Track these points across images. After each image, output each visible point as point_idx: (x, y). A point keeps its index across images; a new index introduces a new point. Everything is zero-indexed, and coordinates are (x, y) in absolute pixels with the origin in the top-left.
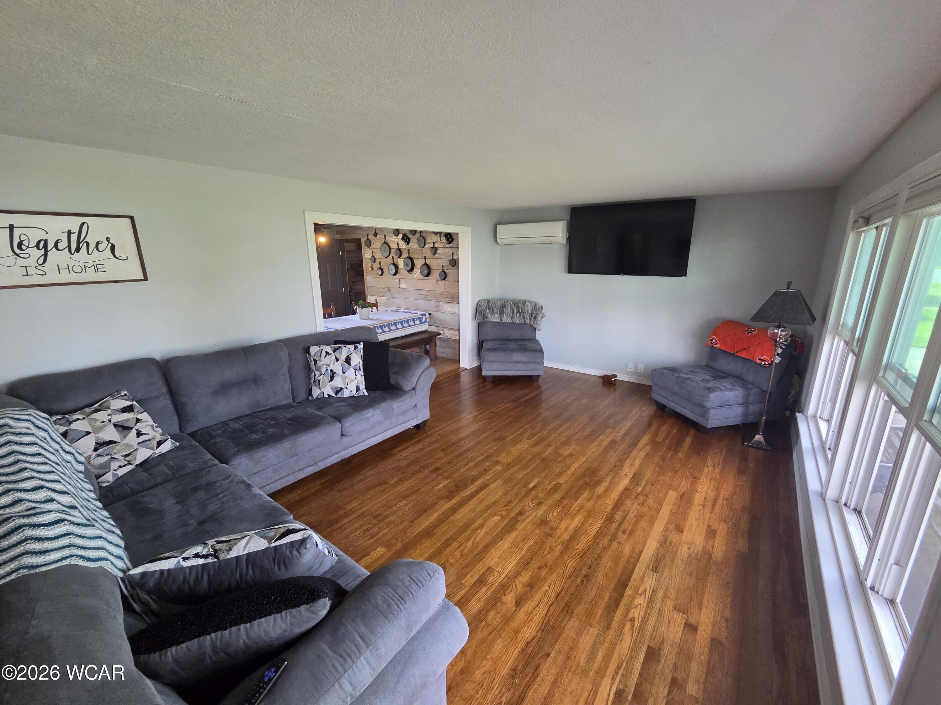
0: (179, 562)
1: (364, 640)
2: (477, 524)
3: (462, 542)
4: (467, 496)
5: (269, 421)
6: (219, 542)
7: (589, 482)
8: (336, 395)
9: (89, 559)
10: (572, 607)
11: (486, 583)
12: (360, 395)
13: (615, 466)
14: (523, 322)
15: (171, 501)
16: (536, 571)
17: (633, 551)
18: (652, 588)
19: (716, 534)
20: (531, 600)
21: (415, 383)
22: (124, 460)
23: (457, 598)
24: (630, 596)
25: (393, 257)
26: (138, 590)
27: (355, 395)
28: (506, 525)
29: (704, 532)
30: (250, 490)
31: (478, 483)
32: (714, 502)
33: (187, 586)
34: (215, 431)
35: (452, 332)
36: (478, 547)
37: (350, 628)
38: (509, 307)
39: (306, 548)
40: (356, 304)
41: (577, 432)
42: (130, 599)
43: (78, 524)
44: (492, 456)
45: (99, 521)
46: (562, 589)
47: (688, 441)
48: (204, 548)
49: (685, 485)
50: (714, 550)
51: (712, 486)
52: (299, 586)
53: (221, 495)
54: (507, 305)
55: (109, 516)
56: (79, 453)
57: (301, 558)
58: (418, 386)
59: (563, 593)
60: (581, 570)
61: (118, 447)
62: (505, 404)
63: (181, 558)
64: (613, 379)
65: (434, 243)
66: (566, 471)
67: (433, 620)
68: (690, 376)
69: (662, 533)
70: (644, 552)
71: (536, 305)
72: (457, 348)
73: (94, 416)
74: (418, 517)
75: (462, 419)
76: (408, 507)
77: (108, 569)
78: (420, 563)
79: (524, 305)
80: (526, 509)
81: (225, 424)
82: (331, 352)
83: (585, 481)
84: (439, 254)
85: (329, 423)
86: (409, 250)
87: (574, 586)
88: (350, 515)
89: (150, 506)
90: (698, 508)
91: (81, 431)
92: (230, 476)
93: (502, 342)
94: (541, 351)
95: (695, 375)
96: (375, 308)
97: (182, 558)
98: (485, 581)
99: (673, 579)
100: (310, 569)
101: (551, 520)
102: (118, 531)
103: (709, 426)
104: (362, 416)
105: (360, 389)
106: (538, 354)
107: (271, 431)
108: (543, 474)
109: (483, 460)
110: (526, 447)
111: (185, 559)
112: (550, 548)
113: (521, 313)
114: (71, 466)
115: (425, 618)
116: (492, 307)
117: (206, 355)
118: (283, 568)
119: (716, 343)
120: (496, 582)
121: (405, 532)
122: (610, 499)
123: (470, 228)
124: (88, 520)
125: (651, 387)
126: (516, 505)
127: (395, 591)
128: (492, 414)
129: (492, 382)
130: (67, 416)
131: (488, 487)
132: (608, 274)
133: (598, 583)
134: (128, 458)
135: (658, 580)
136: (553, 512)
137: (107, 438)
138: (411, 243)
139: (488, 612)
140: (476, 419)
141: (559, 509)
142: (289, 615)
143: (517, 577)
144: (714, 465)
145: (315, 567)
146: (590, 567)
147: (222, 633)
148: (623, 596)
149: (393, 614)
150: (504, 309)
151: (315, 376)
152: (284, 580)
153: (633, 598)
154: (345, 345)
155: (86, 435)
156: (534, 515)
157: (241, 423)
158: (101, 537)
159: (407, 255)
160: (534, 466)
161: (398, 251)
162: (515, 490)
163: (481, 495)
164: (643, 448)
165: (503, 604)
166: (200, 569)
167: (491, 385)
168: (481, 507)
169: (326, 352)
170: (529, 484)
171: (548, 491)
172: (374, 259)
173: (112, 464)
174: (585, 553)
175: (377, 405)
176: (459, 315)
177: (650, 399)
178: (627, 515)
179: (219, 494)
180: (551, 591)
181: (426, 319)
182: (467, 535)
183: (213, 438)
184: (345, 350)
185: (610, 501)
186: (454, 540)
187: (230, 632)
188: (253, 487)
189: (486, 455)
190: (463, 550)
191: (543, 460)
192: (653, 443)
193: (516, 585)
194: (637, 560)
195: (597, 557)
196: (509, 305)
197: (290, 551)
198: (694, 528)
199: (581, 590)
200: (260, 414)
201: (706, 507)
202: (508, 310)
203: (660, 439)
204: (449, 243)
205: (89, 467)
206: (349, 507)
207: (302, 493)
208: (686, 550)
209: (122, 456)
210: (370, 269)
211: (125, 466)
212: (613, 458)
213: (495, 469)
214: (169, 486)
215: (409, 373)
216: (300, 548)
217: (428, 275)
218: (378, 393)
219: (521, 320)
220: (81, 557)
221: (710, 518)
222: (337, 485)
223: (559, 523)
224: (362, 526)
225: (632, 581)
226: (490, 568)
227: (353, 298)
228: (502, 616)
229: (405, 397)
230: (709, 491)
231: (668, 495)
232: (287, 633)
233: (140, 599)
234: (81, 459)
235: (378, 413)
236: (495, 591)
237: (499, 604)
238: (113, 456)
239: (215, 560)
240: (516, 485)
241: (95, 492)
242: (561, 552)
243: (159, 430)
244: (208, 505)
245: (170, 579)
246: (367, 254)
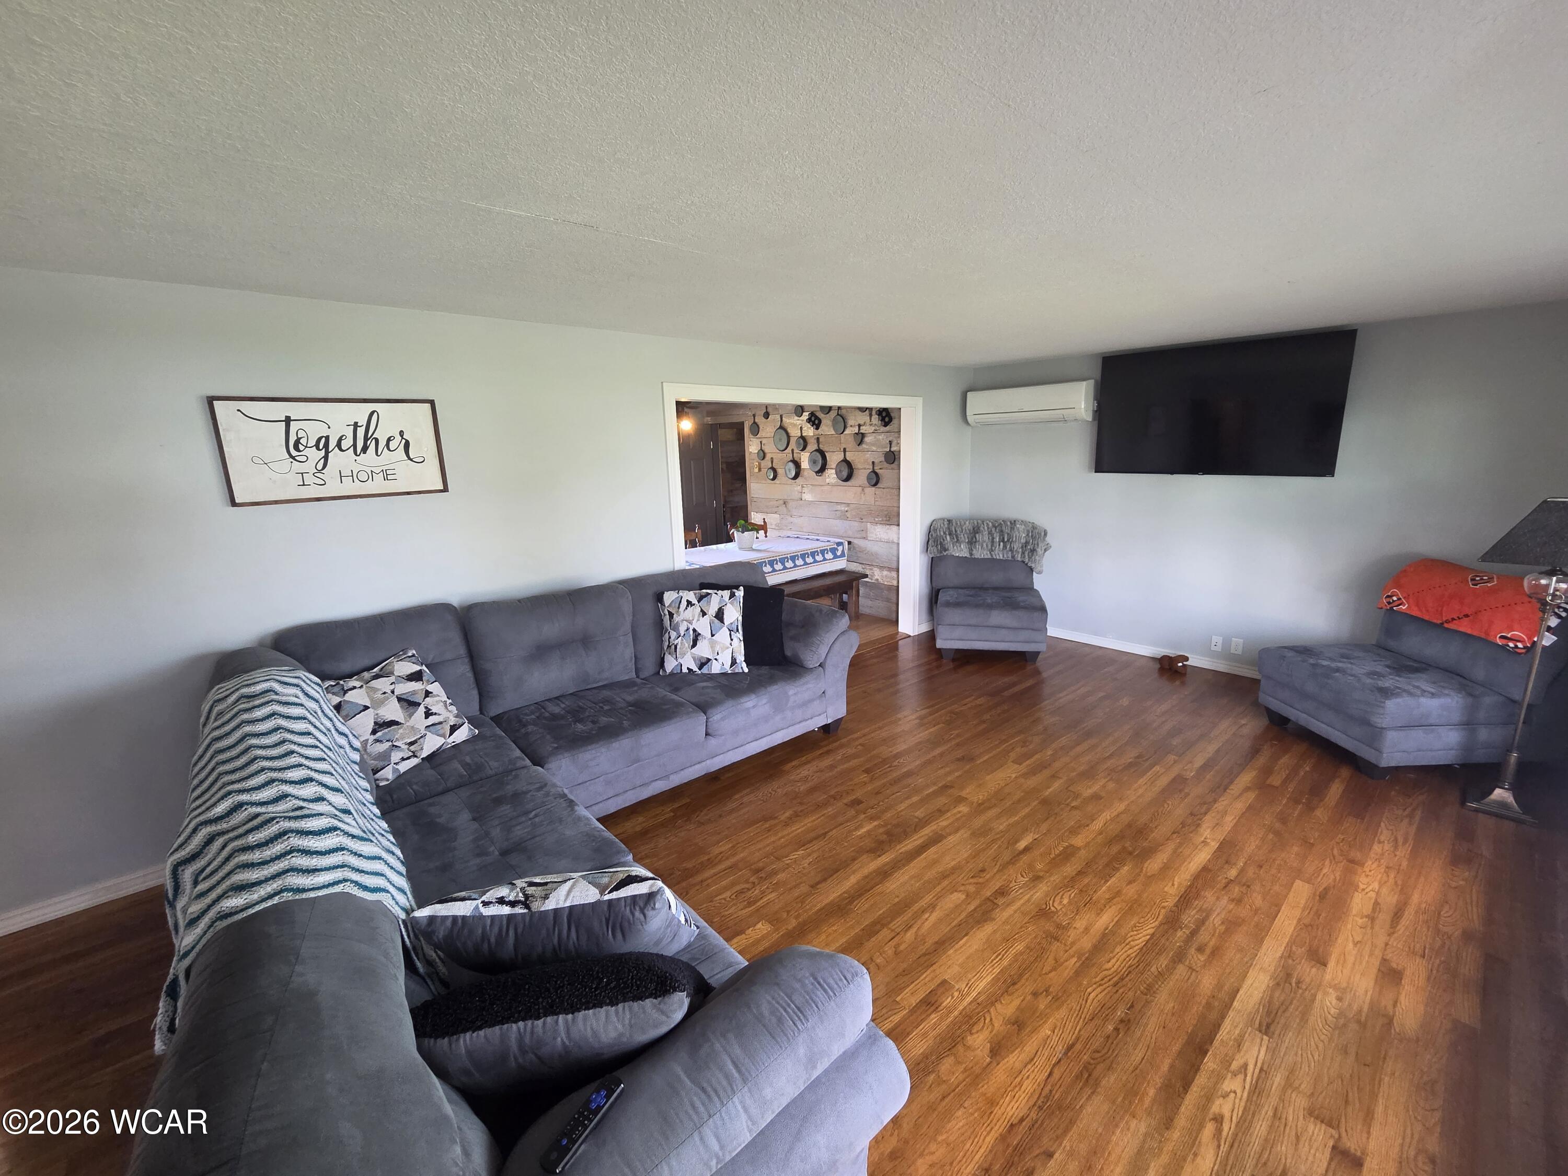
0: (477, 907)
1: (739, 1071)
2: (923, 903)
3: (898, 930)
4: (906, 852)
5: (601, 705)
6: (531, 884)
7: (1130, 849)
8: (700, 669)
9: (365, 888)
10: (1096, 1073)
11: (937, 1008)
12: (737, 671)
13: (1183, 824)
14: (1010, 558)
15: (466, 816)
16: (1029, 997)
17: (1219, 986)
18: (1259, 1065)
19: (1401, 979)
20: (1019, 1049)
21: (823, 657)
22: (408, 749)
23: (888, 1025)
24: (1213, 1071)
25: (793, 450)
26: (423, 942)
27: (729, 672)
28: (975, 909)
29: (1374, 971)
30: (573, 810)
31: (927, 831)
32: (1396, 914)
33: (486, 946)
34: (526, 715)
35: (885, 573)
36: (925, 943)
37: (717, 1046)
38: (987, 532)
39: (653, 909)
40: (734, 525)
41: (1109, 757)
42: (412, 952)
43: (353, 837)
44: (952, 787)
45: (377, 835)
46: (1077, 1039)
47: (1336, 790)
48: (511, 890)
49: (1330, 873)
50: (1398, 1009)
51: (1391, 880)
52: (644, 968)
53: (533, 813)
54: (982, 529)
55: (388, 829)
56: (354, 735)
57: (646, 924)
58: (828, 661)
59: (1078, 1046)
60: (1115, 1010)
61: (401, 731)
62: (976, 699)
63: (480, 901)
64: (1180, 664)
65: (859, 426)
66: (1088, 826)
67: (850, 1056)
68: (1340, 665)
69: (1280, 961)
70: (1241, 992)
71: (1034, 527)
72: (894, 600)
73: (374, 683)
74: (825, 880)
75: (900, 719)
76: (807, 861)
77: (388, 906)
78: (830, 957)
79: (1012, 529)
80: (1011, 885)
81: (540, 705)
82: (695, 601)
83: (1124, 848)
84: (867, 444)
85: (688, 713)
86: (818, 439)
87: (1101, 1036)
88: (716, 864)
89: (438, 820)
90: (1360, 921)
91: (357, 704)
92: (546, 785)
93: (972, 592)
94: (1043, 609)
95: (1351, 663)
96: (762, 532)
97: (482, 902)
98: (938, 1003)
99: (1304, 1055)
100: (658, 943)
101: (1057, 911)
102: (398, 852)
103: (1384, 764)
104: (739, 706)
105: (738, 661)
106: (1036, 614)
107: (604, 720)
108: (1044, 827)
109: (936, 794)
110: (1014, 776)
111: (485, 904)
112: (1056, 960)
113: (1006, 541)
114: (344, 753)
115: (837, 1050)
116: (956, 531)
117: (519, 601)
118: (619, 935)
119: (1399, 602)
120: (955, 1009)
121: (802, 902)
122: (1173, 885)
123: (920, 400)
124: (364, 832)
125: (1256, 682)
126: (993, 877)
127: (790, 998)
128: (952, 715)
129: (954, 660)
130: (342, 682)
131: (945, 841)
132: (1172, 473)
133: (1148, 1038)
134: (412, 748)
135: (1273, 1051)
136: (1062, 898)
137: (389, 717)
138: (822, 427)
139: (940, 1058)
140: (926, 721)
141: (1073, 893)
142: (627, 1013)
143: (993, 1004)
144: (1396, 840)
145: (665, 942)
146: (1132, 1006)
147: (533, 1024)
148: (1198, 1069)
149: (786, 1035)
150: (977, 536)
151: (670, 638)
152: (622, 954)
153: (1219, 1078)
154: (716, 591)
155: (364, 710)
156: (1026, 897)
157: (563, 706)
158: (380, 858)
159: (815, 447)
160: (1027, 810)
161: (801, 441)
162: (991, 852)
163: (932, 852)
164: (1241, 795)
165: (968, 1048)
166: (505, 922)
167: (951, 666)
168: (930, 874)
169: (688, 601)
170: (1017, 841)
171: (1054, 859)
172: (763, 455)
173: (393, 754)
174: (1122, 979)
175: (763, 689)
176: (898, 544)
177: (1256, 704)
178: (1207, 917)
179: (531, 812)
180: (1056, 1039)
181: (843, 551)
182: (905, 918)
183: (525, 726)
184: (717, 599)
185: (1173, 889)
186: (883, 926)
187: (544, 1023)
188: (577, 805)
189: (940, 785)
190: (898, 945)
191: (1045, 802)
192: (1262, 786)
193: (991, 1020)
194: (1228, 1006)
195: (1145, 988)
196: (986, 528)
197: (631, 909)
198: (1351, 959)
199: (1113, 1046)
200: (589, 693)
201: (1377, 922)
202: (983, 537)
203: (1276, 780)
204: (885, 426)
205: (365, 756)
206: (716, 850)
207: (644, 822)
208: (1334, 1002)
209: (406, 744)
210: (756, 470)
211: (408, 758)
212: (1178, 810)
213: (955, 811)
214: (464, 793)
215: (814, 639)
216: (645, 907)
217: (848, 478)
218: (764, 670)
219: (1007, 554)
220: (356, 883)
221: (1387, 944)
222: (697, 814)
223: (1073, 919)
224: (733, 884)
225: (1216, 1043)
226: (944, 982)
227: (728, 516)
228: (965, 1070)
229: (808, 678)
230: (1384, 891)
231: (1293, 890)
232: (625, 1040)
233: (424, 955)
234: (357, 744)
235: (764, 701)
236: (953, 1023)
237: (960, 1048)
238: (395, 744)
239: (526, 911)
240: (994, 841)
241: (372, 794)
242: (1076, 971)
243: (453, 708)
244: (515, 826)
245: (466, 931)
246: (752, 447)
